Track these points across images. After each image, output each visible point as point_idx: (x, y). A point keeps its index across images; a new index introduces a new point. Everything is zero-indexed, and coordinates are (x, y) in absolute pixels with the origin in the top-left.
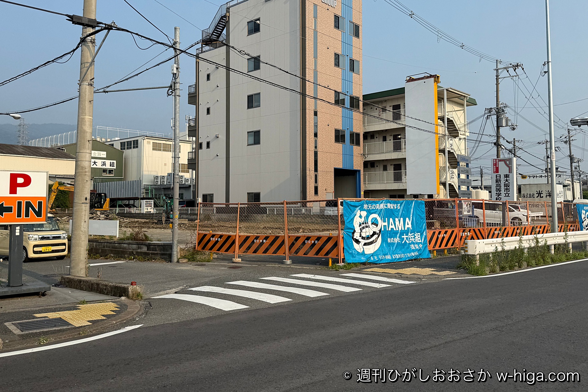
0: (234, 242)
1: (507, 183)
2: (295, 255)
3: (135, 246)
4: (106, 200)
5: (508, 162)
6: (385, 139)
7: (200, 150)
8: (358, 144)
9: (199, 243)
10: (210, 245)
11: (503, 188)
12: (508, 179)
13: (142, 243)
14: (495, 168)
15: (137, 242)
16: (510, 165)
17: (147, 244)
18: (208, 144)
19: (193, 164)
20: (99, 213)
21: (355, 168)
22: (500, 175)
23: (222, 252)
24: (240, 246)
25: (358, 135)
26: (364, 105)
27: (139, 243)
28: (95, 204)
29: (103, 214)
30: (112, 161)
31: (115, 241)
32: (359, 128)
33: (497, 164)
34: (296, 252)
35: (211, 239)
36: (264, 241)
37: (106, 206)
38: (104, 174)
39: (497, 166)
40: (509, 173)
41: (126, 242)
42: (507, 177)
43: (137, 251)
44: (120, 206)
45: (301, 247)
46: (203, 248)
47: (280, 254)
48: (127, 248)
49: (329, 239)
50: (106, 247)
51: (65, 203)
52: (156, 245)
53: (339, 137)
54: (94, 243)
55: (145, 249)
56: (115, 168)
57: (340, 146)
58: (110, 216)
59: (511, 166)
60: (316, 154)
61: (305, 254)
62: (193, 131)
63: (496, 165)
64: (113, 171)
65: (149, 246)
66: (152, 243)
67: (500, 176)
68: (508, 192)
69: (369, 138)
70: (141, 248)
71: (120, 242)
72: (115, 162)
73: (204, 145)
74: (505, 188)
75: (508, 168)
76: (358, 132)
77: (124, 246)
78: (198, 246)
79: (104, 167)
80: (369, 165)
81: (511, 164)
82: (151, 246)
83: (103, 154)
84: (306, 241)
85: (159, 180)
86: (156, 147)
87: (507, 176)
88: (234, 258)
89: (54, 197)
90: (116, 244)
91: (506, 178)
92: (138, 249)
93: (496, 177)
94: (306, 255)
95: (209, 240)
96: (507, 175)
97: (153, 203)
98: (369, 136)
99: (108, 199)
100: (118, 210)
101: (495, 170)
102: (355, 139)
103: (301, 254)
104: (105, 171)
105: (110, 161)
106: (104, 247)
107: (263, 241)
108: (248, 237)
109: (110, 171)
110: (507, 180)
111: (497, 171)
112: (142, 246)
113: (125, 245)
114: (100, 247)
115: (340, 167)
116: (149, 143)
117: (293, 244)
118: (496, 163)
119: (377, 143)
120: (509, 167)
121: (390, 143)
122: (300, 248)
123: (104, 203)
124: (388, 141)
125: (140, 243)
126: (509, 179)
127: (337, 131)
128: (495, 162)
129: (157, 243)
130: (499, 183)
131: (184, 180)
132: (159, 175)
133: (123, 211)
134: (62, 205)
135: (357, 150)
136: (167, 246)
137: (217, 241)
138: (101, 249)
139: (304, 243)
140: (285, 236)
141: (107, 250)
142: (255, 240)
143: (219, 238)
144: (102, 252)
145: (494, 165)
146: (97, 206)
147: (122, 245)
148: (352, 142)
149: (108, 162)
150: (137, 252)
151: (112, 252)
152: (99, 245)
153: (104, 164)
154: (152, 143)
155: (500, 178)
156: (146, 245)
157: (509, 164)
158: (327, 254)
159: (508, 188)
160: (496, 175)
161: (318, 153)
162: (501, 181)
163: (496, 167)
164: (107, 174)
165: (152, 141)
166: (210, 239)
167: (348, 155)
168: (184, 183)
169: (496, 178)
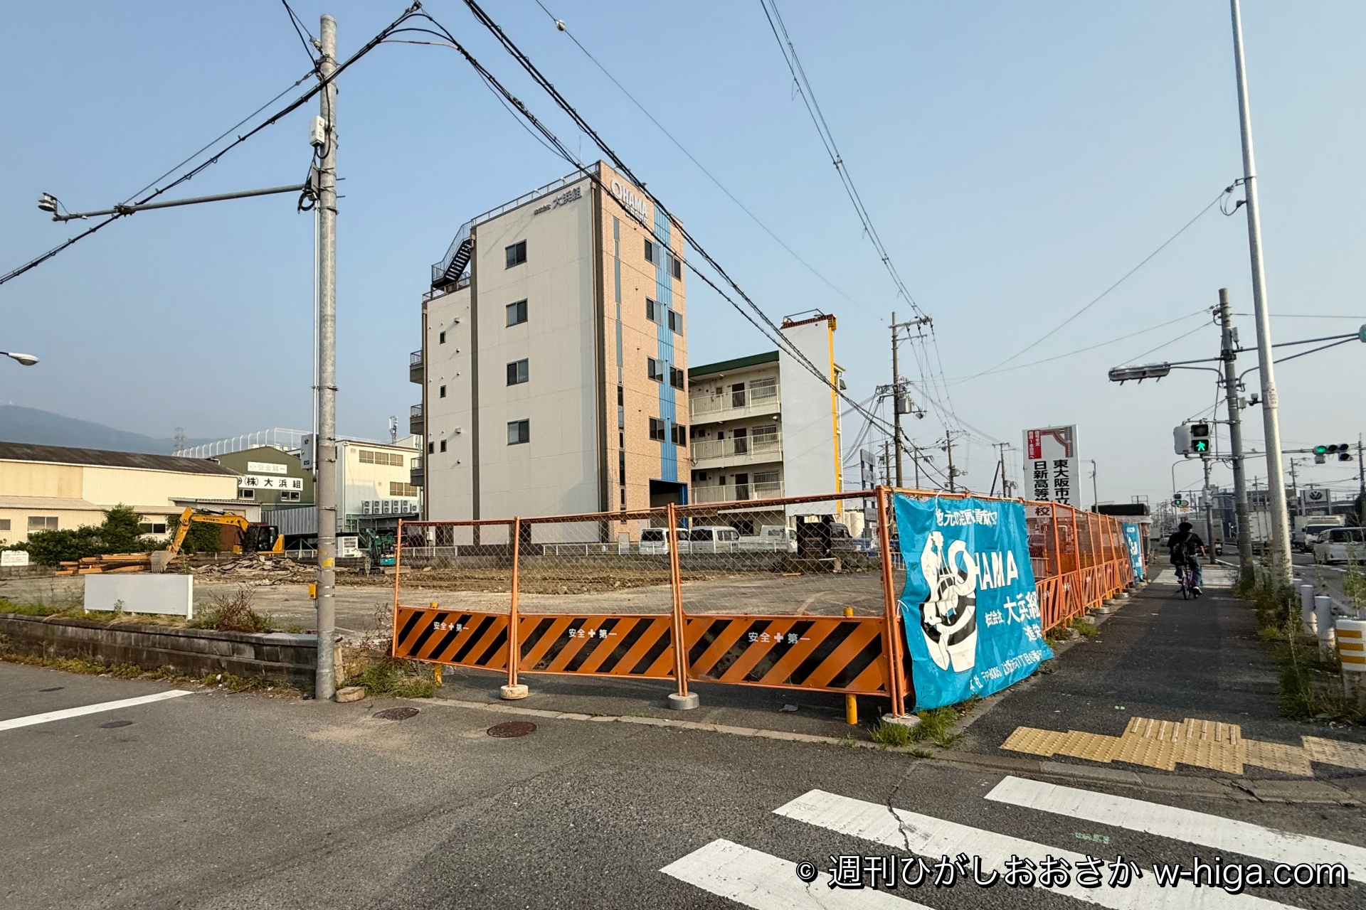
0: (503, 637)
1: (1061, 477)
2: (712, 679)
3: (224, 646)
4: (277, 537)
5: (1063, 436)
6: (721, 437)
7: (429, 455)
8: (683, 443)
9: (402, 638)
10: (432, 643)
11: (1052, 488)
12: (1064, 469)
13: (241, 637)
14: (1032, 449)
15: (228, 635)
16: (1069, 441)
17: (254, 641)
18: (443, 444)
19: (419, 477)
20: (262, 558)
21: (680, 480)
22: (1045, 462)
23: (469, 665)
24: (525, 648)
25: (683, 429)
26: (691, 384)
27: (233, 639)
28: (259, 543)
29: (269, 560)
30: (296, 479)
31: (178, 631)
32: (684, 420)
33: (1037, 440)
34: (718, 670)
35: (436, 625)
36: (603, 633)
37: (279, 546)
38: (284, 500)
39: (1037, 444)
40: (1067, 456)
41: (202, 633)
42: (1061, 466)
43: (230, 658)
44: (305, 547)
45: (734, 654)
46: (414, 652)
47: (657, 673)
48: (207, 650)
49: (846, 629)
50: (157, 646)
51: (212, 544)
52: (276, 643)
53: (656, 432)
54: (133, 635)
55: (248, 655)
56: (301, 489)
57: (657, 444)
58: (282, 563)
59: (1071, 444)
60: (622, 455)
61: (748, 678)
62: (419, 425)
63: (1034, 442)
64: (298, 494)
65: (258, 646)
66: (268, 640)
67: (1045, 465)
68: (1065, 497)
69: (697, 435)
70: (239, 652)
71: (189, 633)
72: (301, 480)
73: (437, 447)
74: (1058, 487)
75: (1064, 448)
76: (683, 424)
77: (199, 644)
78: (399, 645)
79: (284, 488)
80: (700, 476)
81: (1071, 439)
82: (265, 648)
83: (283, 469)
84: (753, 636)
85: (370, 508)
86: (365, 458)
87: (1060, 464)
88: (507, 683)
89: (185, 533)
90: (182, 639)
91: (1058, 469)
92: (233, 653)
93: (1036, 465)
94: (757, 680)
95: (430, 630)
96: (1061, 461)
97: (357, 541)
98: (699, 431)
99: (281, 537)
100: (301, 553)
101: (1032, 453)
102: (679, 435)
103: (734, 676)
104: (285, 494)
105: (293, 479)
106: (154, 646)
107: (598, 633)
108: (547, 623)
109: (294, 495)
110: (1061, 472)
111: (1037, 453)
112: (242, 646)
113: (202, 641)
114: (145, 644)
115: (659, 478)
116: (353, 451)
117: (703, 645)
118: (1035, 438)
119: (710, 442)
120: (1066, 446)
121: (729, 442)
122: (729, 656)
123: (274, 541)
124: (727, 439)
125: (236, 637)
126: (1069, 470)
127: (653, 422)
128: (1032, 437)
129: (277, 640)
130: (1044, 478)
131: (408, 507)
132: (370, 500)
133: (308, 556)
134: (208, 547)
135: (683, 453)
136: (305, 649)
137: (453, 634)
138: (148, 652)
139: (744, 642)
140: (674, 617)
141: (160, 655)
142: (572, 631)
143: (459, 622)
144: (149, 658)
145: (1029, 443)
146: (263, 546)
147: (195, 640)
148: (674, 440)
149: (290, 481)
150: (229, 663)
151: (171, 658)
152: (143, 640)
153: (284, 483)
154: (358, 453)
155: (1045, 468)
156: (252, 644)
157: (1066, 439)
158: (841, 679)
159: (1065, 487)
160: (1036, 463)
161: (626, 454)
162: (1046, 474)
163: (1035, 447)
164: (288, 499)
165: (358, 449)
166: (432, 626)
167: (669, 460)
168: (409, 511)
169: (1036, 468)
